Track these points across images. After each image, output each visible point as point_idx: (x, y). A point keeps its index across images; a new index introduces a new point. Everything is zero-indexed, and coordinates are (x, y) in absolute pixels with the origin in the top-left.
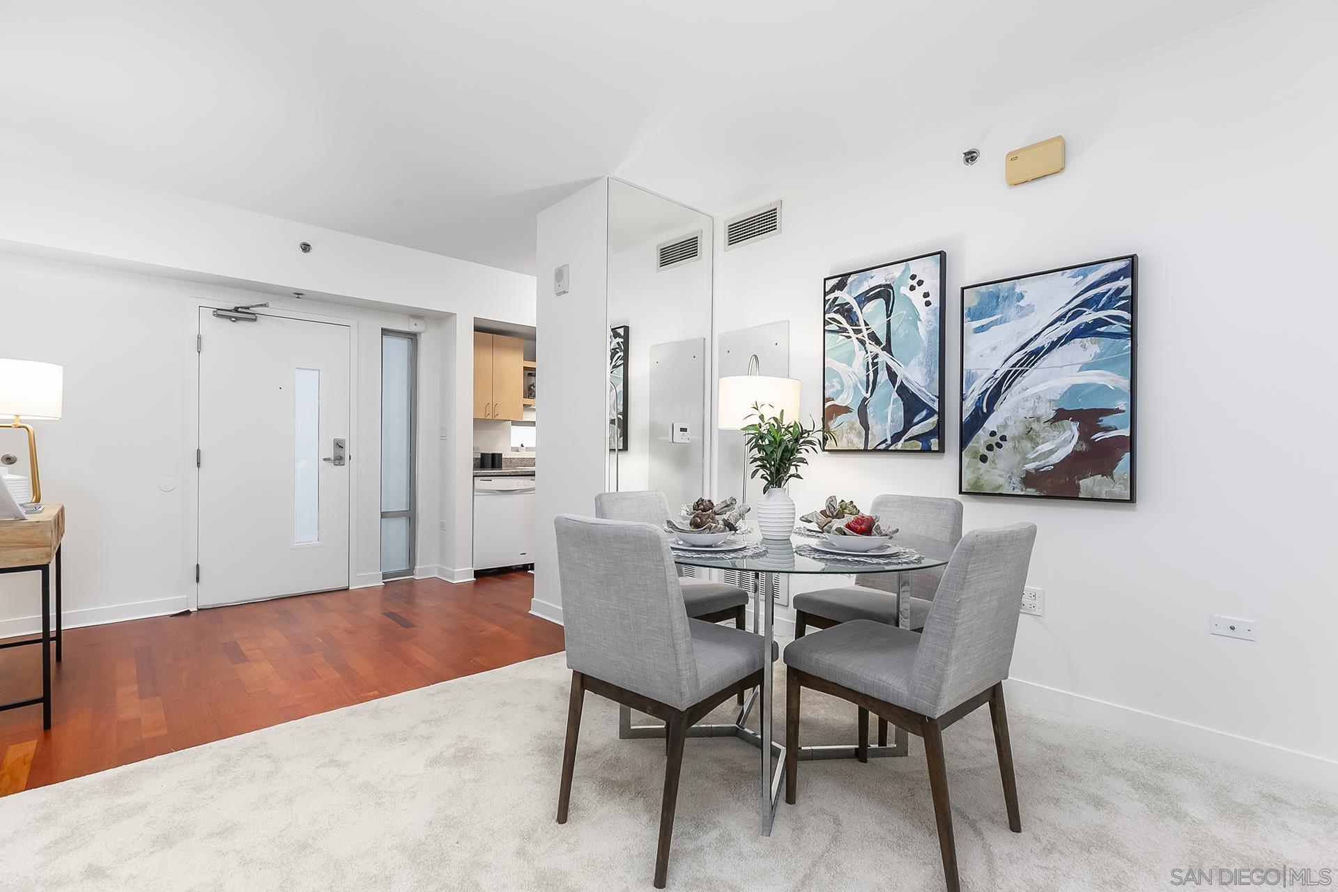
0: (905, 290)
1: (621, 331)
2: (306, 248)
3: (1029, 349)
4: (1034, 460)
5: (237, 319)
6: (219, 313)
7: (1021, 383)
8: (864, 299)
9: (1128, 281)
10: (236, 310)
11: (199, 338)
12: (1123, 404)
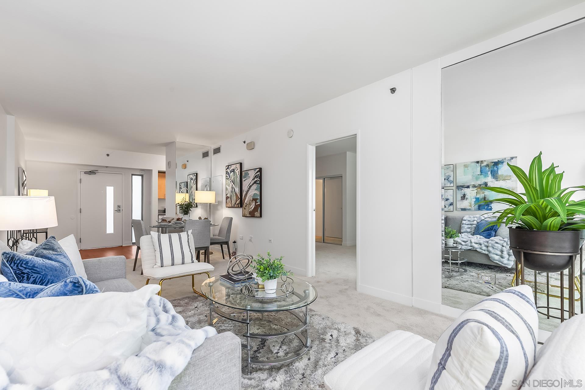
0: (236, 170)
1: (195, 174)
2: (108, 155)
3: (250, 186)
4: (250, 209)
5: (90, 174)
6: (86, 173)
7: (249, 192)
8: (231, 172)
9: (259, 173)
10: (90, 172)
11: (80, 179)
12: (259, 198)
